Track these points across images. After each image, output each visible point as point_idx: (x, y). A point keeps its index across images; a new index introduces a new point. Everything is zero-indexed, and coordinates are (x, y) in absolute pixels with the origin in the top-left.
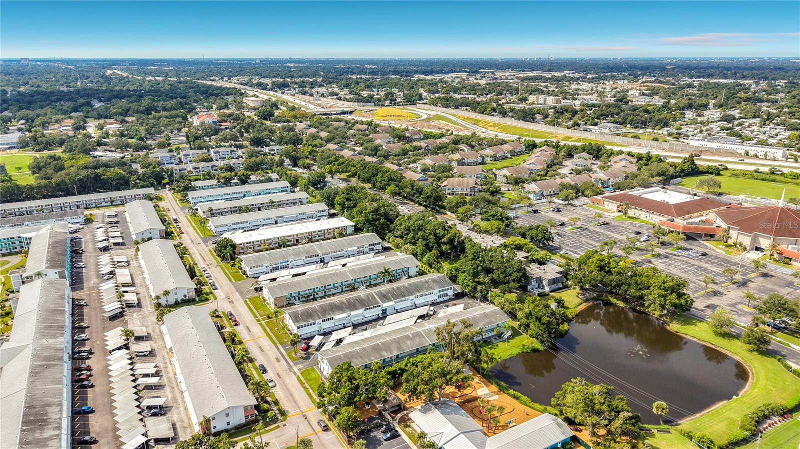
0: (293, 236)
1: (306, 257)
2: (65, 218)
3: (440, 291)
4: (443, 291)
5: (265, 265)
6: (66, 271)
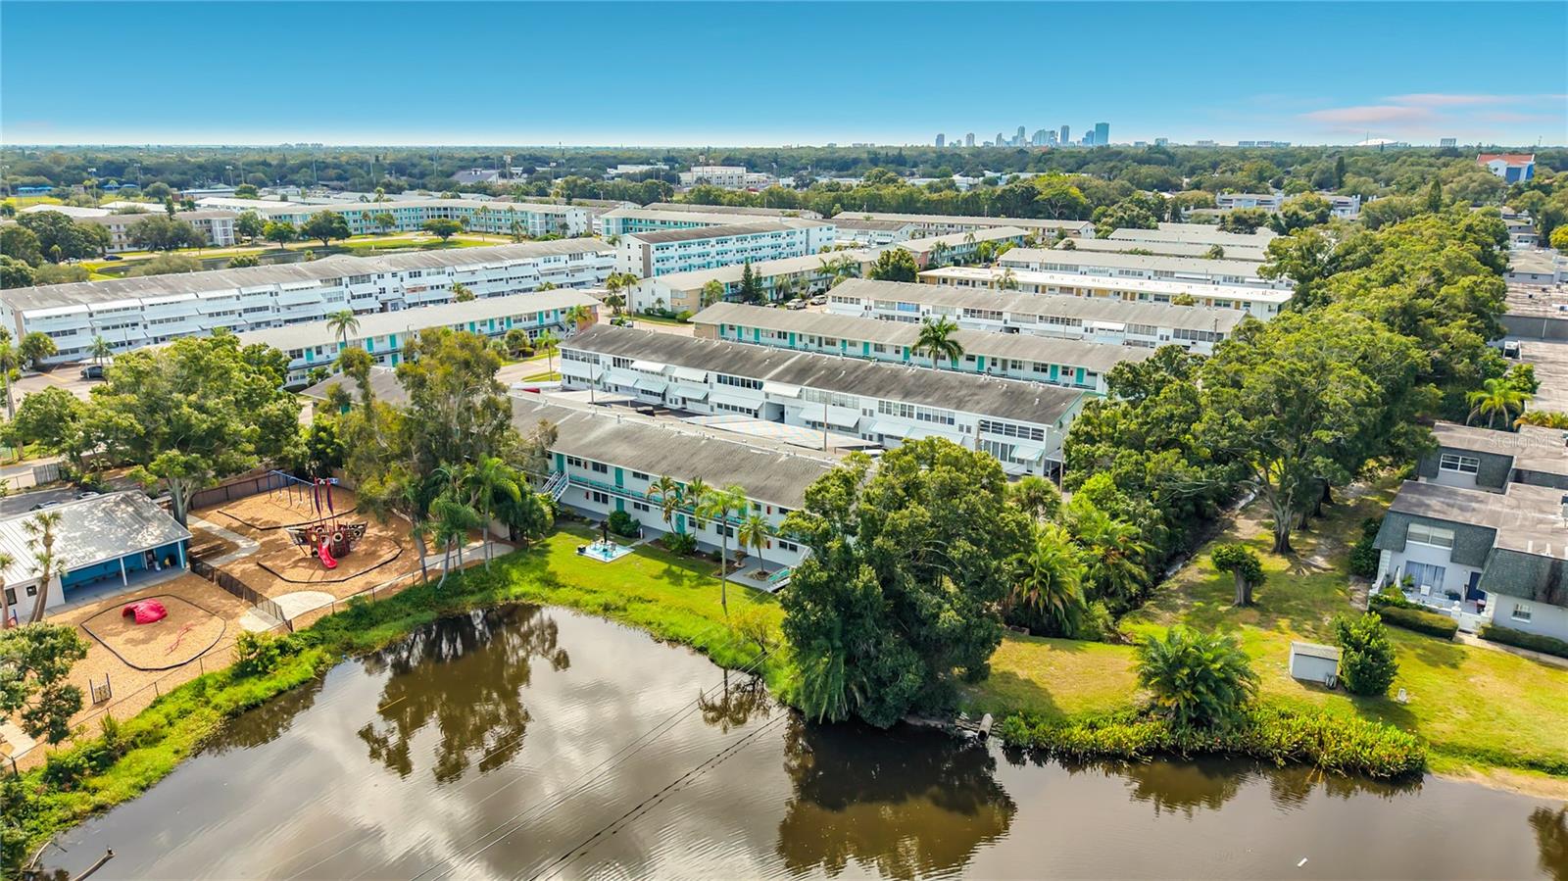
2: (871, 232)
5: (864, 302)
6: (653, 247)
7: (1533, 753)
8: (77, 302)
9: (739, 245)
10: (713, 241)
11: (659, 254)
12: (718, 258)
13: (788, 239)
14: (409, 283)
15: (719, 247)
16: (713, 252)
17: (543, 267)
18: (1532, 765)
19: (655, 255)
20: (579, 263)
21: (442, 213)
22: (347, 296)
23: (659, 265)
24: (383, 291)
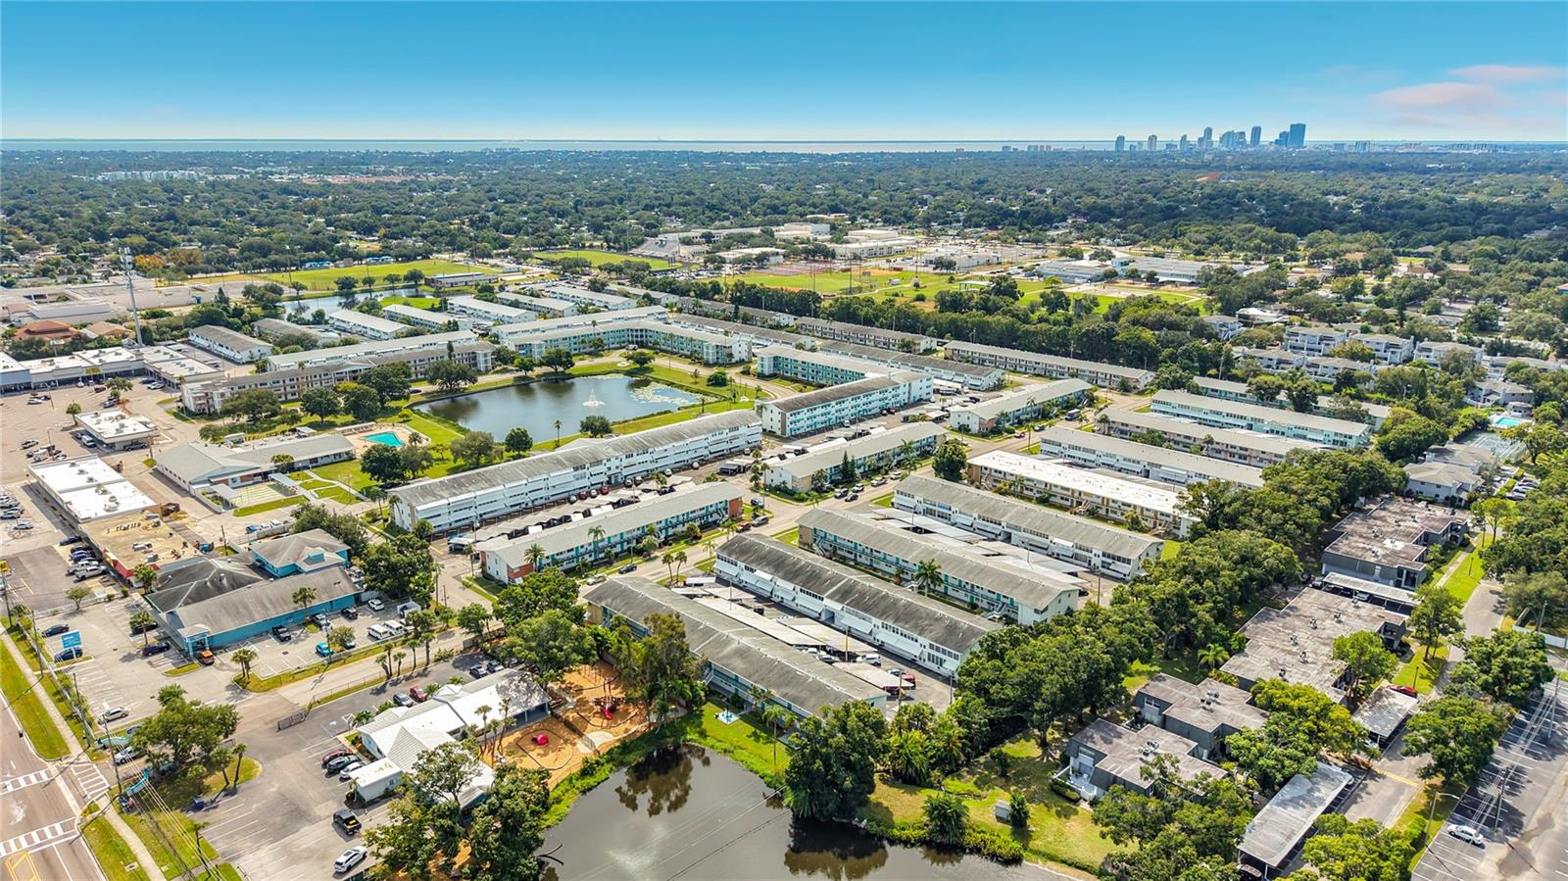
0: (1073, 491)
1: (979, 517)
3: (931, 646)
4: (938, 649)
5: (916, 498)
6: (788, 415)
7: (1065, 857)
8: (442, 498)
9: (854, 403)
10: (833, 403)
11: (793, 418)
12: (838, 414)
13: (894, 393)
14: (625, 462)
15: (838, 407)
16: (833, 411)
17: (711, 439)
18: (1064, 862)
19: (790, 419)
20: (736, 433)
21: (639, 333)
22: (588, 475)
23: (792, 426)
24: (609, 469)
